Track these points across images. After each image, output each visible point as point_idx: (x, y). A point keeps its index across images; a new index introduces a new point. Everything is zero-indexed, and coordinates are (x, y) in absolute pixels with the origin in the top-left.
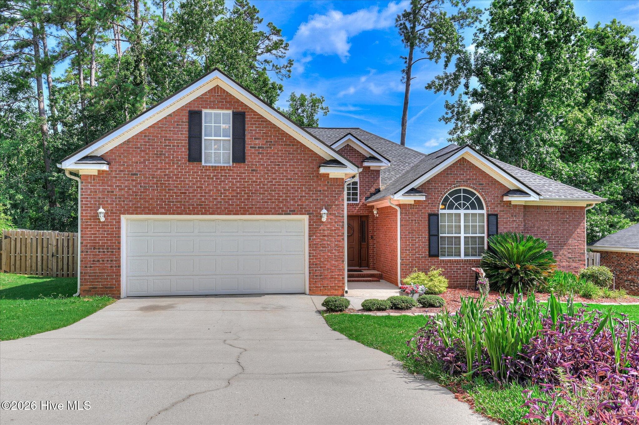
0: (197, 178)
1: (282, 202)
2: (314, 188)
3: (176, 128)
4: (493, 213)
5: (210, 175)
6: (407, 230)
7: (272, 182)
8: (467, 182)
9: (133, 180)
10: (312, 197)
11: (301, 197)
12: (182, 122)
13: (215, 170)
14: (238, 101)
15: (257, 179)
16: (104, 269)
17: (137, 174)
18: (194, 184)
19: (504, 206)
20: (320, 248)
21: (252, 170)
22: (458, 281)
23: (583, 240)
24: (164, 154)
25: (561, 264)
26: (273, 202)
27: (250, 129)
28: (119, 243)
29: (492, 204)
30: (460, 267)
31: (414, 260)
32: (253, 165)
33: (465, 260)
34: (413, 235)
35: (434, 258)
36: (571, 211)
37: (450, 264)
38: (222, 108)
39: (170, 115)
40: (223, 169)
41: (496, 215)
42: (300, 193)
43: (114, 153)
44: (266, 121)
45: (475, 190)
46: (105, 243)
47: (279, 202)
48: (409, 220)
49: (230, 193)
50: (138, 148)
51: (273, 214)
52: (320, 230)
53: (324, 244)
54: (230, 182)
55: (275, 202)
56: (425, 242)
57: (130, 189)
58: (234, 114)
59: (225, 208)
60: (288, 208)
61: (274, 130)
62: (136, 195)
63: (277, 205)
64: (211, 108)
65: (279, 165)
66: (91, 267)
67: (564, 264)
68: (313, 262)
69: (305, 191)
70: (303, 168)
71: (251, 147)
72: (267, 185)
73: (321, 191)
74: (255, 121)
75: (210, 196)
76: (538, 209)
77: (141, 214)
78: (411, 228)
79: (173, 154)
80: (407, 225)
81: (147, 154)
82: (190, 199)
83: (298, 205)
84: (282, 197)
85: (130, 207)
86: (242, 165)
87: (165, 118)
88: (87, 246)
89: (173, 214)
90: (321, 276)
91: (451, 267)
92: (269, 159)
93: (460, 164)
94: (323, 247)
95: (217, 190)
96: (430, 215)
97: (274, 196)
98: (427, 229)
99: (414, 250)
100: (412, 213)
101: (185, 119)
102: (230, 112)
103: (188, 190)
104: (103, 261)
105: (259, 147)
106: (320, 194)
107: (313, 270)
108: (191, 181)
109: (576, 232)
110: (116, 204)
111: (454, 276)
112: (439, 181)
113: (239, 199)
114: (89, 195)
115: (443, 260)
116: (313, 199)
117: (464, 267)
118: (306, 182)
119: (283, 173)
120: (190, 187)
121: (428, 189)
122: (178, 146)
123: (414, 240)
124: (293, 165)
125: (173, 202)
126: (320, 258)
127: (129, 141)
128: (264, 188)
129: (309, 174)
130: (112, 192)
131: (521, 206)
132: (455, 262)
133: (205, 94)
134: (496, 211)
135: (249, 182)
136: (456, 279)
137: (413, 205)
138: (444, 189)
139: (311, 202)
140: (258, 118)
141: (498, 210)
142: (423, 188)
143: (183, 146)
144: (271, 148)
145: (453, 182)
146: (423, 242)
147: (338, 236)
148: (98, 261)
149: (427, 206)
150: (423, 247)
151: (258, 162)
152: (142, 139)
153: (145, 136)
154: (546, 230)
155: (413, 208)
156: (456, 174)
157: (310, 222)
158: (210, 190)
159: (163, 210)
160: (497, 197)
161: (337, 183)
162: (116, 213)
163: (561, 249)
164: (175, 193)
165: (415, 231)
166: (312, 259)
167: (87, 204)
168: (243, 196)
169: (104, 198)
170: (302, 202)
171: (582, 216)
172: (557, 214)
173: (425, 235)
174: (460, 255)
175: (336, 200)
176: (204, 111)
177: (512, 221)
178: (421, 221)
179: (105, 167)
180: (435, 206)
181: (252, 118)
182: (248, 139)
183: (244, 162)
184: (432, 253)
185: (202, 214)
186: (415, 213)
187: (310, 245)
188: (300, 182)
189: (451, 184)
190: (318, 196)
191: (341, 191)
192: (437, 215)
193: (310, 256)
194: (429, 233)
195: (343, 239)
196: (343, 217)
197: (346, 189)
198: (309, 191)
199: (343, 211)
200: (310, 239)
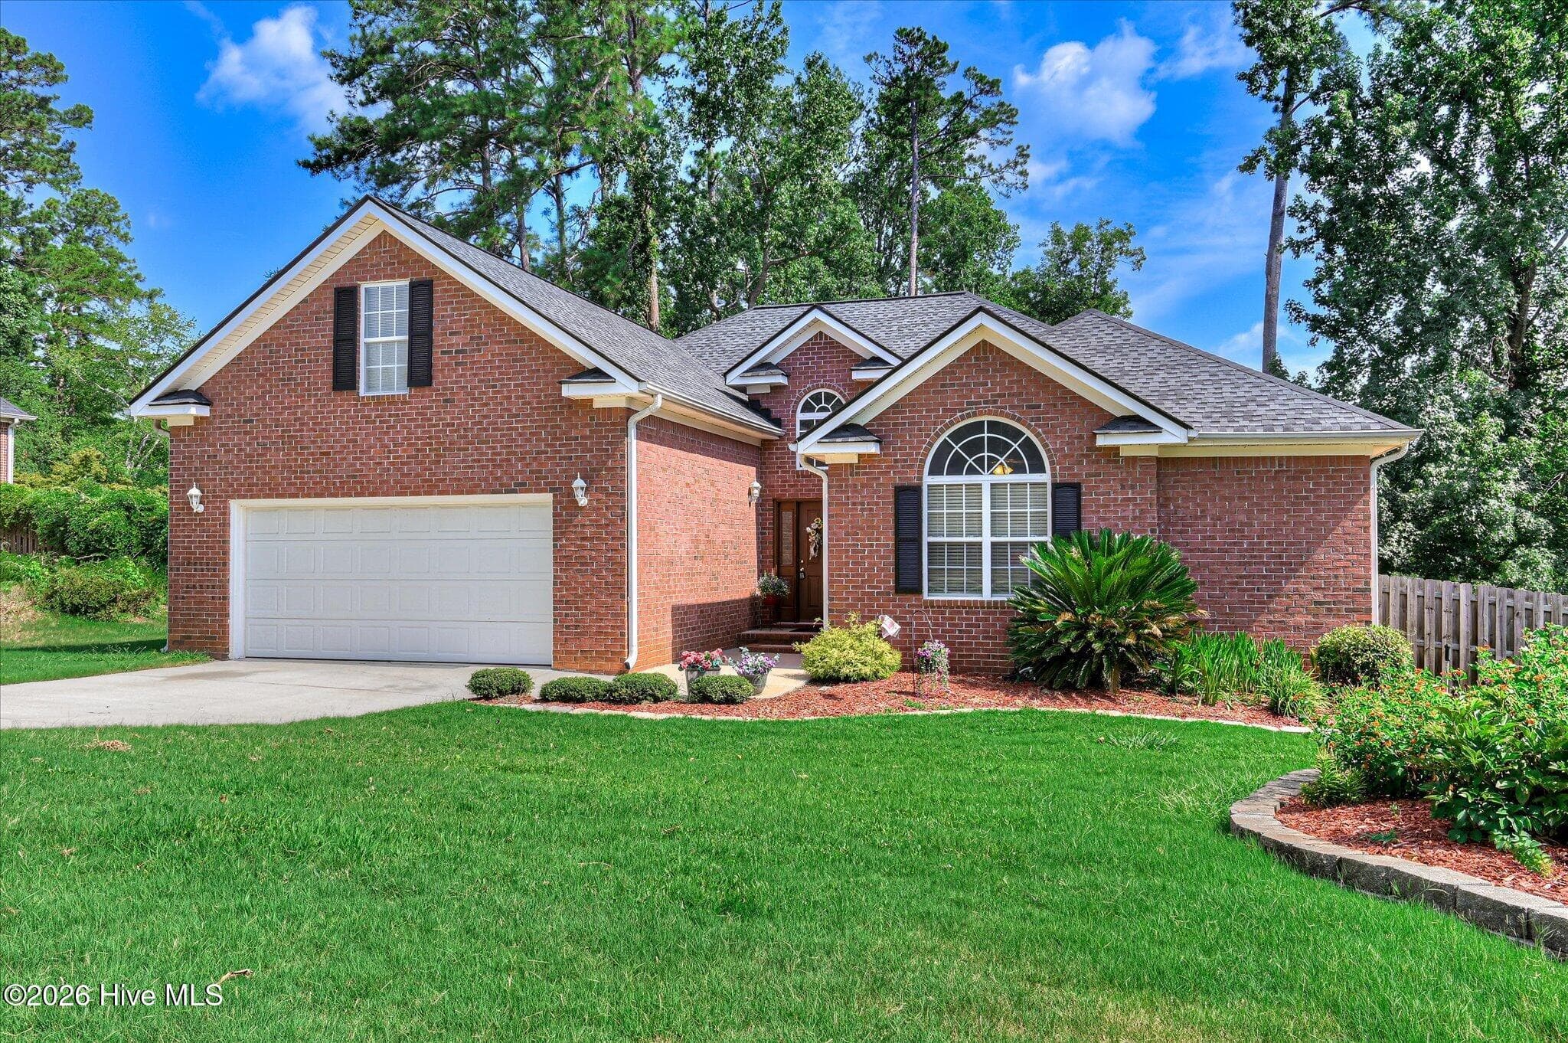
0: (348, 423)
1: (500, 466)
2: (564, 433)
3: (315, 325)
4: (1067, 479)
5: (370, 416)
6: (841, 528)
7: (481, 423)
8: (995, 402)
9: (246, 433)
10: (559, 452)
11: (538, 453)
12: (325, 312)
13: (379, 404)
14: (420, 259)
15: (453, 419)
16: (202, 603)
17: (251, 421)
18: (343, 435)
19: (1098, 462)
20: (574, 565)
21: (445, 401)
22: (970, 656)
23: (1365, 551)
24: (295, 379)
25: (1291, 620)
26: (483, 467)
27: (444, 314)
28: (226, 553)
29: (1065, 456)
30: (977, 619)
31: (859, 599)
32: (445, 389)
33: (989, 602)
34: (858, 540)
35: (908, 596)
36: (1322, 471)
37: (950, 613)
38: (392, 277)
39: (304, 301)
40: (392, 400)
41: (1077, 487)
42: (535, 446)
43: (218, 383)
44: (472, 294)
45: (1019, 420)
46: (204, 553)
47: (495, 466)
48: (847, 504)
49: (404, 451)
50: (254, 370)
51: (483, 492)
52: (576, 526)
53: (584, 557)
54: (405, 427)
55: (486, 467)
56: (887, 558)
57: (241, 450)
58: (413, 286)
59: (397, 482)
60: (513, 478)
61: (486, 313)
62: (251, 461)
63: (492, 473)
64: (375, 278)
65: (494, 386)
66: (183, 598)
67: (1300, 619)
68: (563, 596)
69: (545, 440)
70: (541, 390)
71: (443, 353)
72: (472, 429)
73: (577, 438)
74: (450, 297)
75: (371, 459)
76: (1215, 466)
77: (259, 497)
78: (851, 522)
79: (309, 378)
80: (841, 515)
81: (267, 380)
82: (336, 466)
83: (532, 472)
84: (500, 454)
85: (242, 485)
86: (427, 391)
87: (297, 307)
88: (177, 559)
89: (309, 496)
90: (577, 627)
91: (953, 619)
92: (475, 375)
93: (977, 359)
94: (582, 564)
95: (382, 446)
96: (900, 491)
97: (486, 454)
98: (892, 524)
99: (858, 575)
100: (855, 486)
101: (329, 306)
102: (405, 282)
103: (332, 447)
104: (201, 586)
105: (457, 352)
106: (576, 444)
107: (560, 615)
108: (337, 429)
109: (1340, 530)
110: (221, 480)
111: (961, 644)
112: (922, 405)
113: (421, 463)
114: (182, 464)
115: (932, 602)
116: (561, 458)
117: (987, 619)
118: (547, 421)
119: (501, 404)
120: (336, 441)
121: (895, 425)
122: (317, 360)
123: (858, 552)
124: (522, 385)
125: (308, 472)
126: (576, 589)
127: (239, 358)
128: (466, 437)
129: (553, 402)
130: (215, 456)
131: (1148, 458)
132: (964, 607)
133: (363, 252)
134: (1075, 475)
135: (438, 425)
136: (967, 650)
137: (858, 467)
138: (935, 423)
139: (558, 465)
140: (456, 290)
141: (1081, 472)
142: (882, 425)
143: (325, 360)
144: (479, 350)
145: (957, 404)
146: (882, 558)
147: (613, 538)
148: (194, 587)
149: (892, 467)
150: (883, 570)
151: (456, 382)
152: (259, 352)
153: (265, 346)
154: (1242, 524)
155: (858, 474)
156: (964, 385)
157: (555, 508)
158: (370, 447)
159: (293, 490)
160: (1080, 437)
161: (610, 418)
162: (221, 497)
163: (1287, 578)
164: (312, 454)
165: (862, 529)
166: (560, 590)
167: (178, 481)
168: (428, 456)
169: (203, 469)
170: (541, 464)
171: (1361, 483)
172: (1275, 478)
173: (887, 539)
174: (980, 591)
175: (608, 457)
176: (364, 286)
177: (1123, 500)
178: (877, 504)
179: (205, 411)
180: (911, 466)
181: (446, 291)
182: (437, 334)
183: (430, 384)
184: (904, 584)
185: (358, 495)
186: (863, 486)
187: (555, 558)
188: (535, 421)
189: (954, 411)
190: (571, 451)
191: (619, 437)
192: (917, 489)
193: (555, 583)
194: (896, 533)
195: (623, 546)
196: (623, 495)
197: (633, 432)
198: (552, 439)
199: (623, 481)
200: (555, 546)
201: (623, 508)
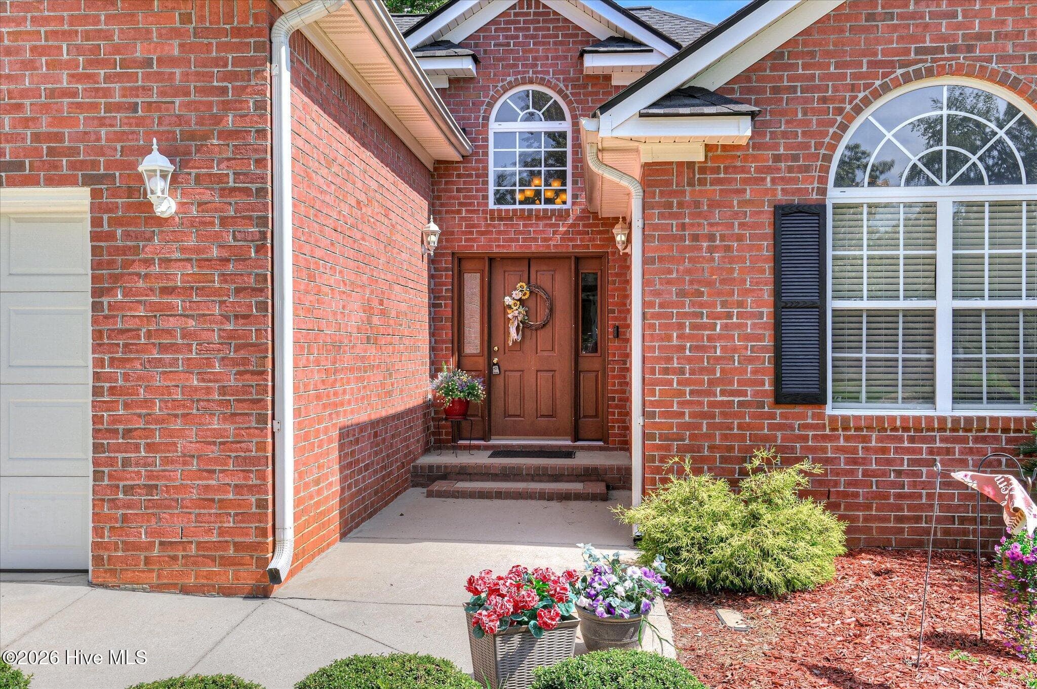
2: (117, 50)
6: (669, 282)
8: (970, 49)
10: (107, 93)
11: (52, 94)
20: (144, 349)
22: (918, 519)
30: (931, 451)
31: (704, 415)
33: (956, 420)
34: (702, 305)
35: (798, 409)
37: (880, 440)
42: (45, 78)
45: (1014, 85)
48: (682, 238)
52: (148, 262)
53: (169, 332)
56: (760, 338)
68: (115, 420)
69: (71, 64)
73: (148, 63)
78: (688, 272)
83: (36, 137)
90: (151, 489)
91: (884, 450)
94: (163, 348)
96: (784, 214)
98: (768, 275)
99: (702, 370)
100: (697, 204)
106: (147, 77)
107: (112, 462)
111: (899, 496)
112: (828, 54)
115: (845, 419)
116: (109, 108)
117: (948, 451)
121: (776, 90)
123: (703, 327)
126: (146, 403)
132: (906, 429)
136: (911, 508)
137: (703, 170)
138: (853, 88)
139: (102, 122)
142: (750, 90)
145: (896, 52)
146: (747, 338)
147: (238, 291)
149: (769, 170)
150: (750, 360)
155: (702, 182)
156: (913, 16)
157: (96, 222)
165: (709, 283)
166: (110, 406)
170: (59, 121)
173: (759, 303)
174: (930, 398)
175: (226, 106)
178: (740, 238)
180: (807, 169)
184: (791, 387)
186: (712, 205)
187: (98, 335)
188: (46, 20)
189: (892, 64)
190: (134, 91)
191: (252, 62)
192: (817, 212)
193: (97, 391)
194: (777, 293)
195: (262, 306)
196: (262, 192)
197: (283, 53)
198: (90, 63)
199: (260, 162)
200: (96, 306)
201: (263, 221)
